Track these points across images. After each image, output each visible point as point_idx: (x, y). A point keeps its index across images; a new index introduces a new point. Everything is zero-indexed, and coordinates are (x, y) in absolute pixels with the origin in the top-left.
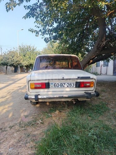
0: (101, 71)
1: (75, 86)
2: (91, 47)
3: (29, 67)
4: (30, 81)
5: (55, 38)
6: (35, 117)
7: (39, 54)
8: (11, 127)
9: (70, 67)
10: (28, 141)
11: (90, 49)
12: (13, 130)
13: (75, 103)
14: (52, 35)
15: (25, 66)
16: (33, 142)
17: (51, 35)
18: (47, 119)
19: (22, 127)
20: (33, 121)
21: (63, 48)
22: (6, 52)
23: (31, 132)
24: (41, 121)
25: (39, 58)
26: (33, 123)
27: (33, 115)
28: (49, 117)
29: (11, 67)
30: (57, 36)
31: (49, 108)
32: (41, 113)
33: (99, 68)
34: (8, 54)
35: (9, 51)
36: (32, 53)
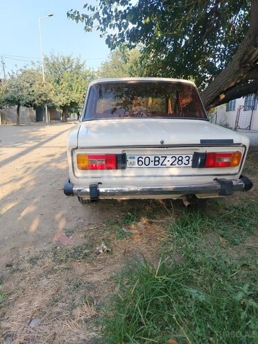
0: (237, 122)
1: (190, 164)
2: (220, 62)
3: (69, 109)
4: (77, 148)
5: (134, 36)
6: (91, 234)
7: (93, 78)
8: (33, 261)
9: (170, 111)
10: (76, 302)
11: (217, 65)
12: (38, 270)
13: (189, 205)
14: (125, 29)
15: (61, 106)
16: (91, 306)
17: (123, 28)
18: (119, 240)
19: (61, 261)
20: (87, 245)
21: (152, 61)
22: (13, 73)
23: (83, 275)
24: (105, 247)
25: (95, 88)
26: (87, 251)
27: (86, 228)
28: (123, 235)
29: (28, 109)
30: (137, 30)
31: (122, 211)
32: (105, 225)
33: (233, 114)
34: (20, 77)
35: (21, 70)
36: (75, 76)
